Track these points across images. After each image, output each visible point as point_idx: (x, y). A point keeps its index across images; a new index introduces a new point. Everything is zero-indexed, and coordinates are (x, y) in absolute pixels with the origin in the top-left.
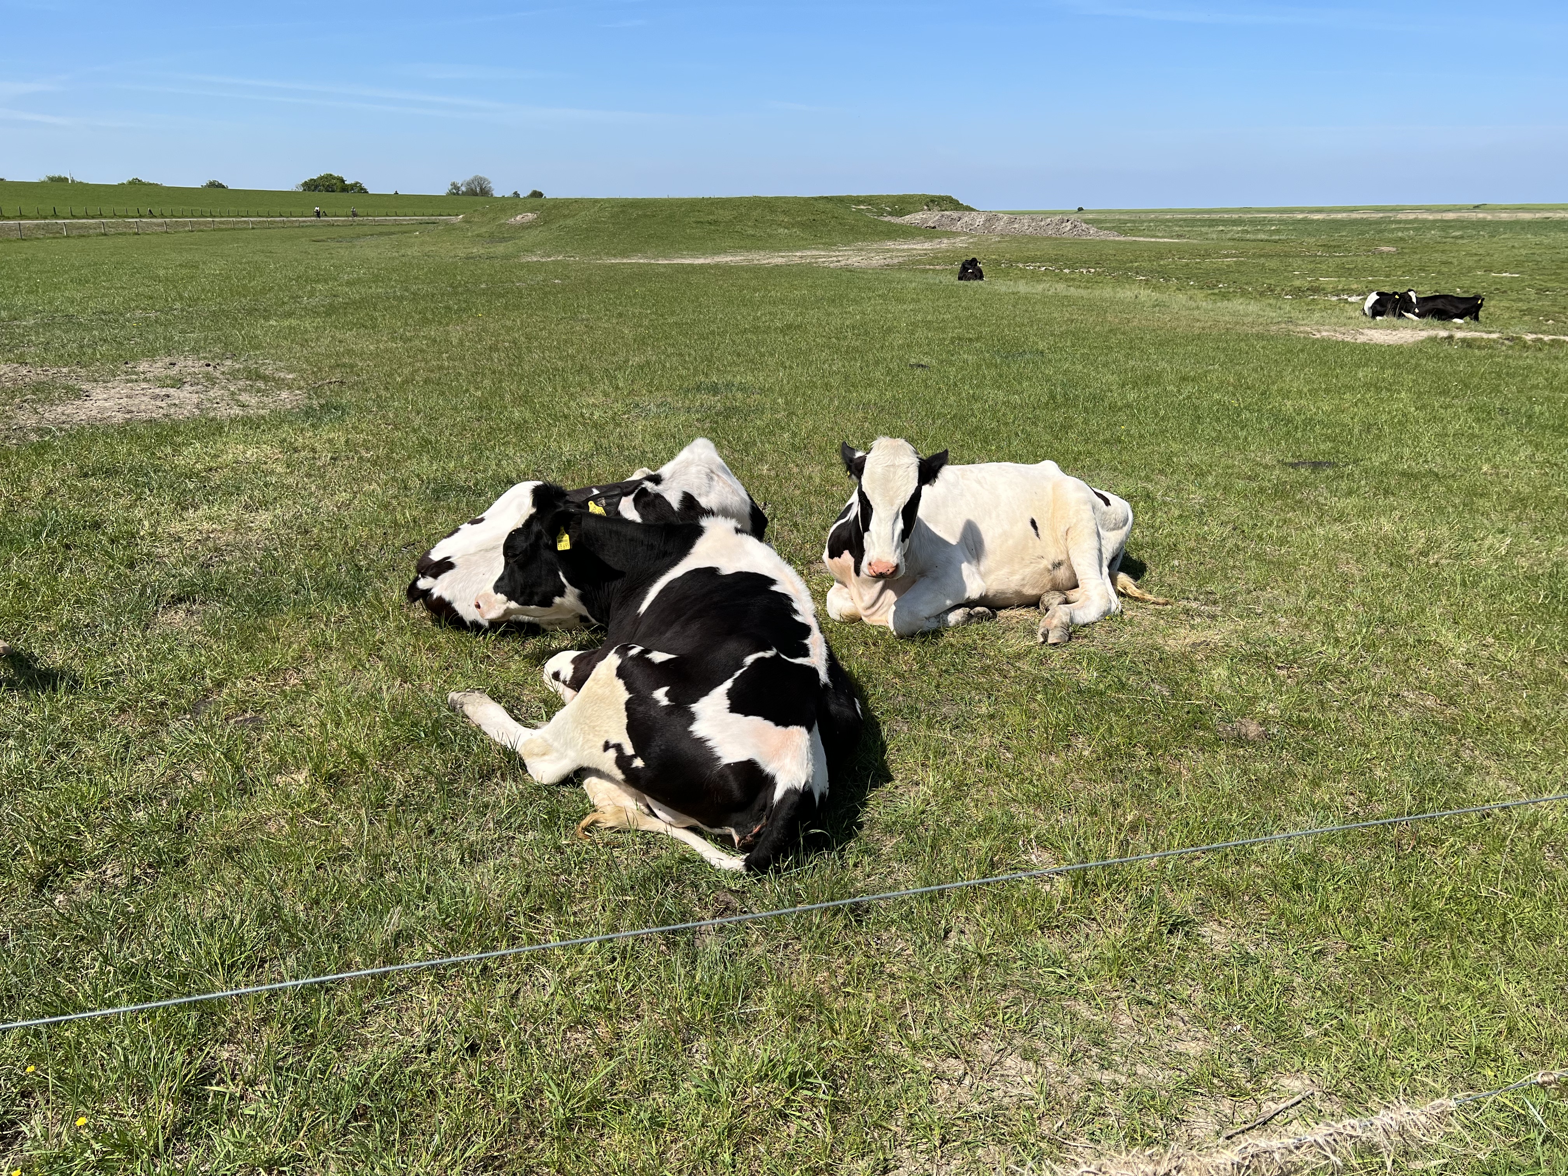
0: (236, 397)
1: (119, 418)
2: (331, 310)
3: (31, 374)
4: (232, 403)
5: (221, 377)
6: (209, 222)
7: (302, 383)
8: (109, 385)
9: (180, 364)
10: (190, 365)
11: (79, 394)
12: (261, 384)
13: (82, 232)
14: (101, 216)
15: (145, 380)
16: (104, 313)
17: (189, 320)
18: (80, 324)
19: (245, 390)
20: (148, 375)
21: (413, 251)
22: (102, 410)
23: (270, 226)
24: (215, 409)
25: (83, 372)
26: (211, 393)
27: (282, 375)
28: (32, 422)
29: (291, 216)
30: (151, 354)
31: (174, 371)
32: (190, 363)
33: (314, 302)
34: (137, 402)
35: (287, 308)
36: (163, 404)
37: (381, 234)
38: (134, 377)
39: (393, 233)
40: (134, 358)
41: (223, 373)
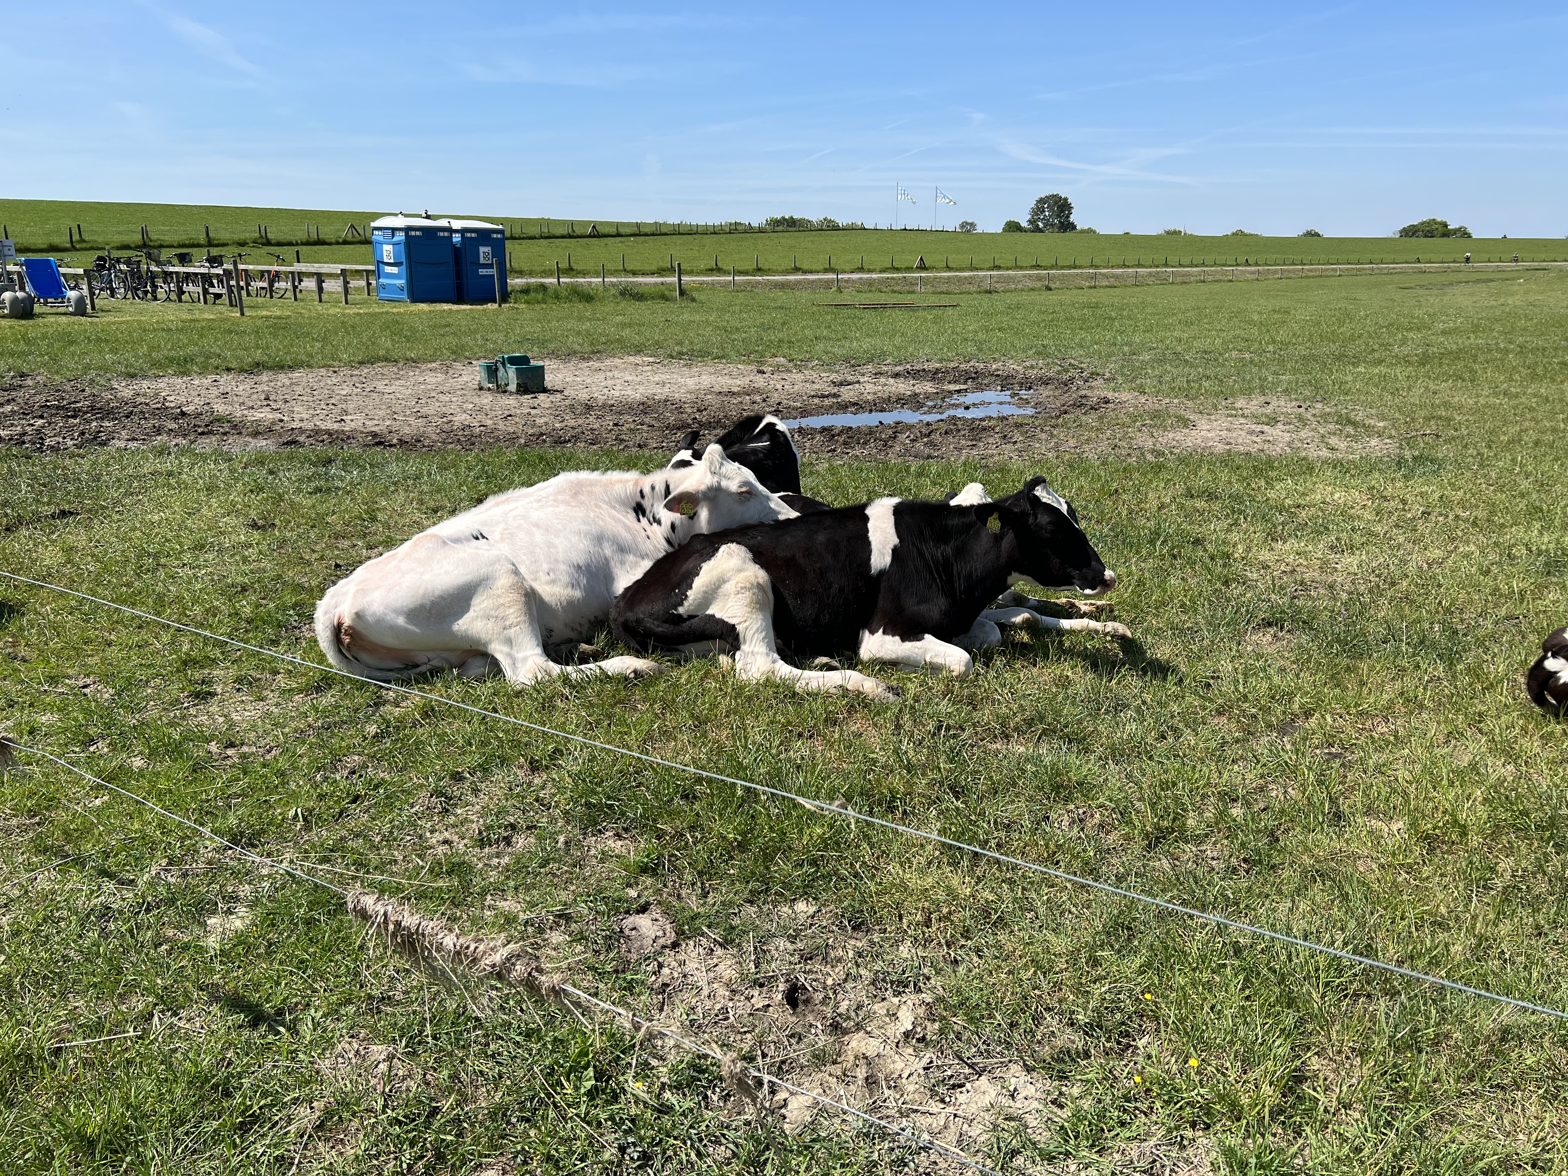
0: (1326, 440)
1: (1220, 448)
2: (1424, 360)
3: (1150, 403)
4: (1322, 445)
5: (1312, 419)
6: (1299, 270)
7: (1393, 432)
8: (1213, 417)
9: (1274, 403)
10: (1284, 405)
11: (1185, 423)
12: (1350, 429)
13: (1185, 279)
14: (1203, 265)
15: (1243, 415)
16: (1205, 352)
17: (1281, 362)
18: (1186, 361)
19: (1334, 434)
20: (1246, 412)
21: (1516, 300)
22: (1205, 439)
23: (1358, 273)
24: (1305, 449)
25: (1190, 404)
26: (1302, 433)
27: (1372, 422)
28: (1149, 444)
29: (1382, 263)
30: (1248, 392)
31: (1269, 410)
32: (1283, 403)
33: (1406, 350)
34: (1235, 435)
35: (1377, 355)
36: (1258, 440)
37: (1478, 281)
38: (1234, 412)
39: (1492, 281)
40: (1233, 395)
41: (1314, 415)
